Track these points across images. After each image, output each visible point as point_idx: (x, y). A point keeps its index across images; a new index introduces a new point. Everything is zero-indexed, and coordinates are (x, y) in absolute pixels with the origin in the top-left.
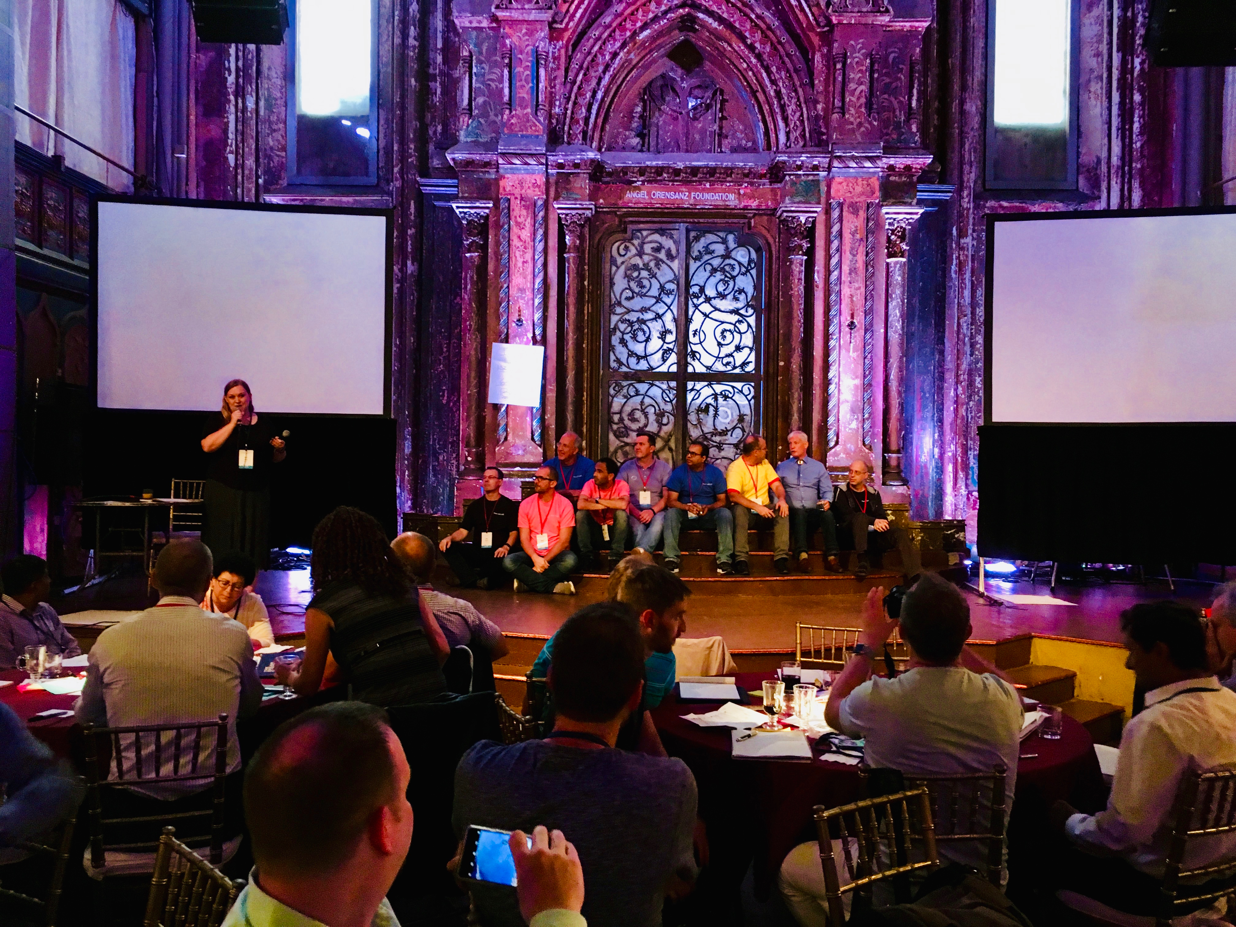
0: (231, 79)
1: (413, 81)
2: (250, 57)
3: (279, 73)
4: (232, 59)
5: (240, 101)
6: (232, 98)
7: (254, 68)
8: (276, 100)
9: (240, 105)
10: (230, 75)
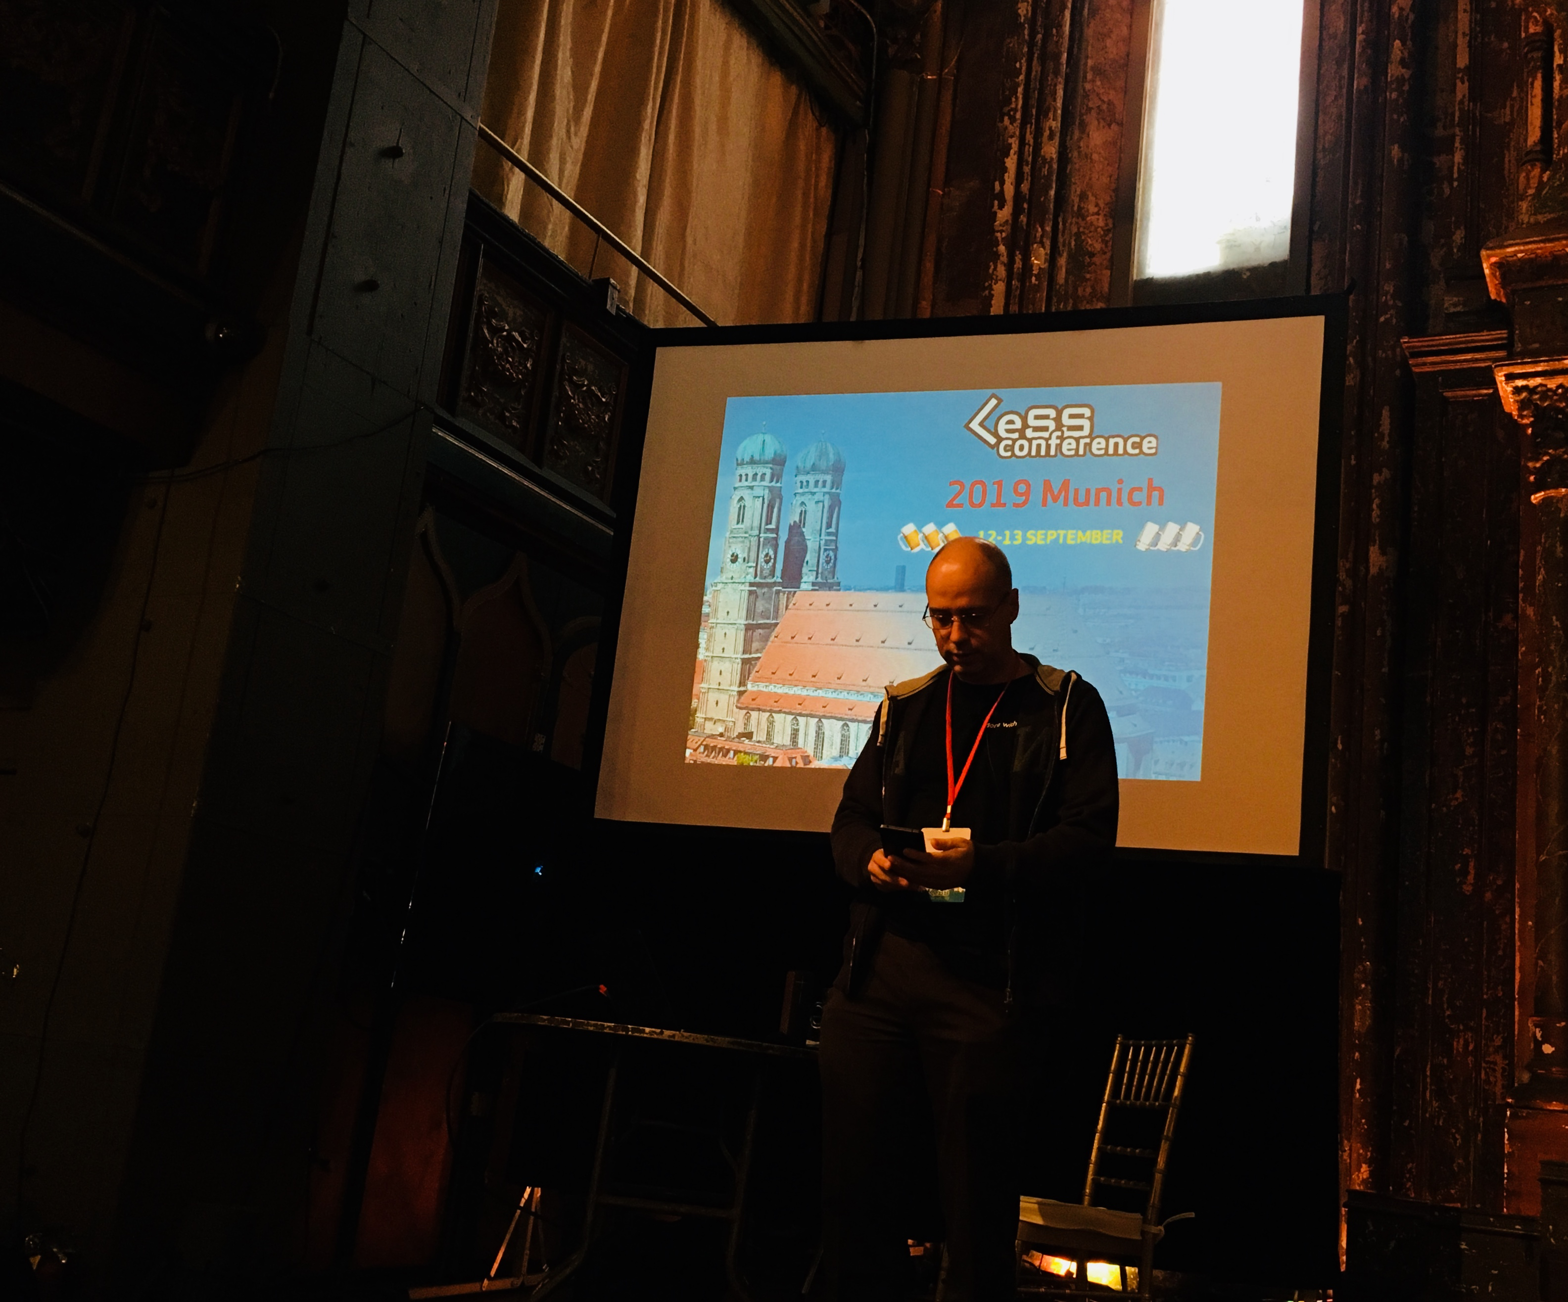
0: (1004, 214)
1: (1396, 151)
2: (1045, 171)
3: (1102, 205)
4: (1010, 178)
5: (1018, 258)
6: (1002, 248)
7: (1052, 193)
8: (1092, 255)
9: (1018, 264)
10: (1001, 207)
